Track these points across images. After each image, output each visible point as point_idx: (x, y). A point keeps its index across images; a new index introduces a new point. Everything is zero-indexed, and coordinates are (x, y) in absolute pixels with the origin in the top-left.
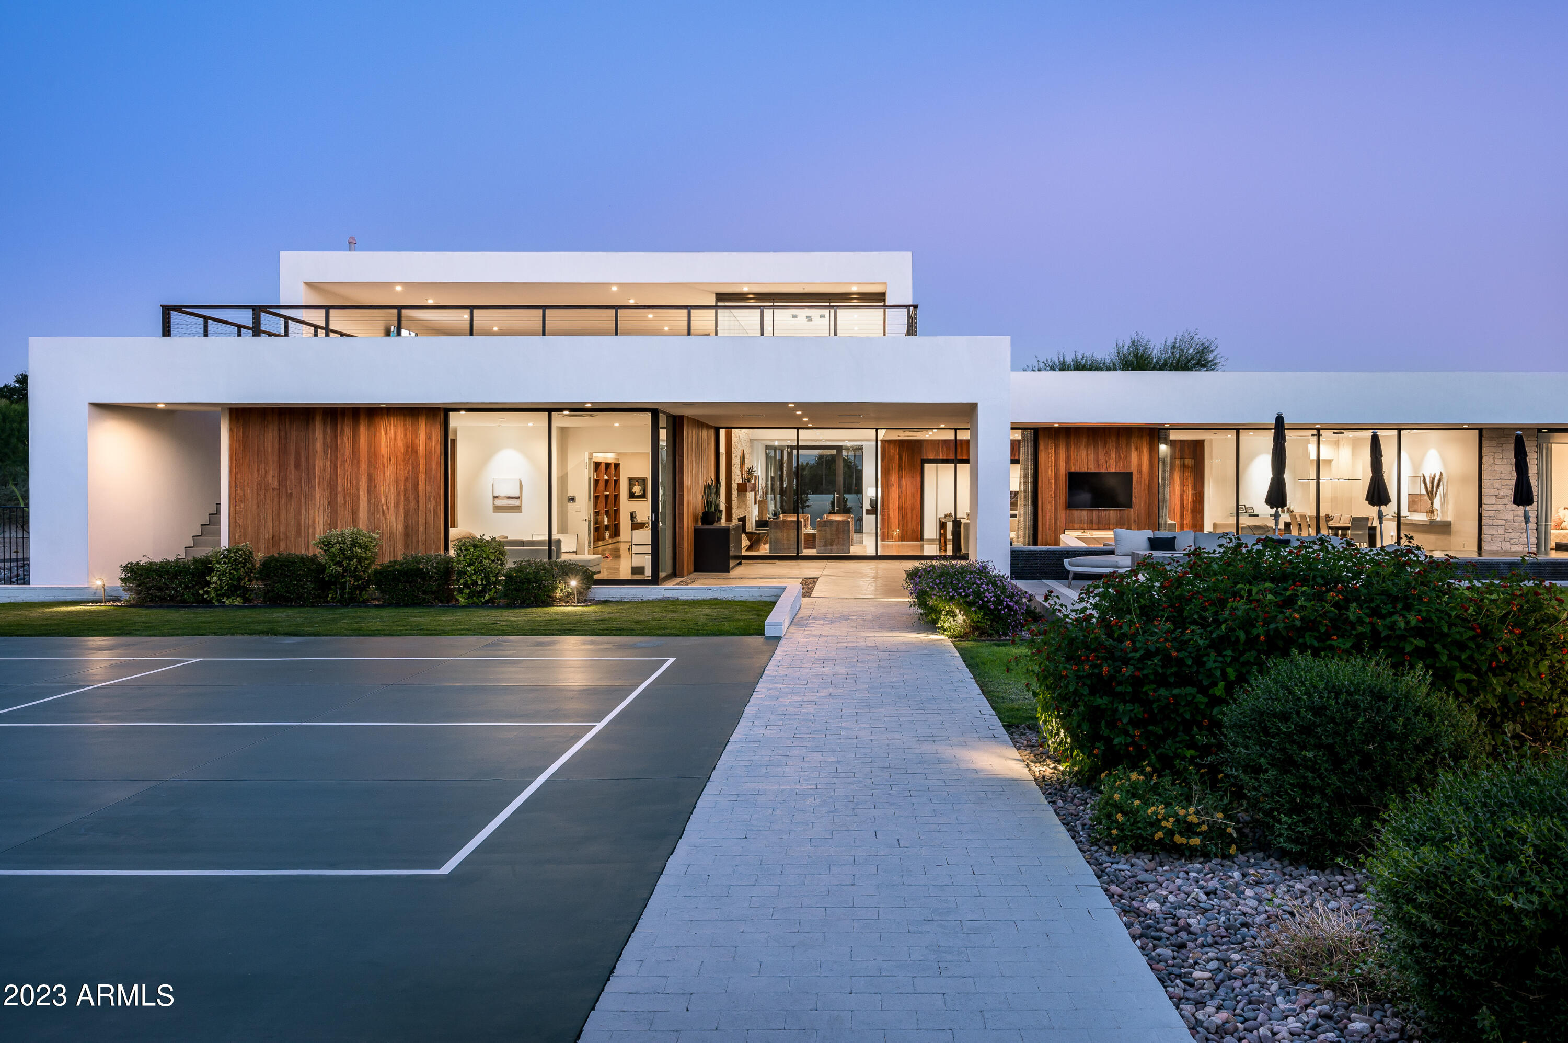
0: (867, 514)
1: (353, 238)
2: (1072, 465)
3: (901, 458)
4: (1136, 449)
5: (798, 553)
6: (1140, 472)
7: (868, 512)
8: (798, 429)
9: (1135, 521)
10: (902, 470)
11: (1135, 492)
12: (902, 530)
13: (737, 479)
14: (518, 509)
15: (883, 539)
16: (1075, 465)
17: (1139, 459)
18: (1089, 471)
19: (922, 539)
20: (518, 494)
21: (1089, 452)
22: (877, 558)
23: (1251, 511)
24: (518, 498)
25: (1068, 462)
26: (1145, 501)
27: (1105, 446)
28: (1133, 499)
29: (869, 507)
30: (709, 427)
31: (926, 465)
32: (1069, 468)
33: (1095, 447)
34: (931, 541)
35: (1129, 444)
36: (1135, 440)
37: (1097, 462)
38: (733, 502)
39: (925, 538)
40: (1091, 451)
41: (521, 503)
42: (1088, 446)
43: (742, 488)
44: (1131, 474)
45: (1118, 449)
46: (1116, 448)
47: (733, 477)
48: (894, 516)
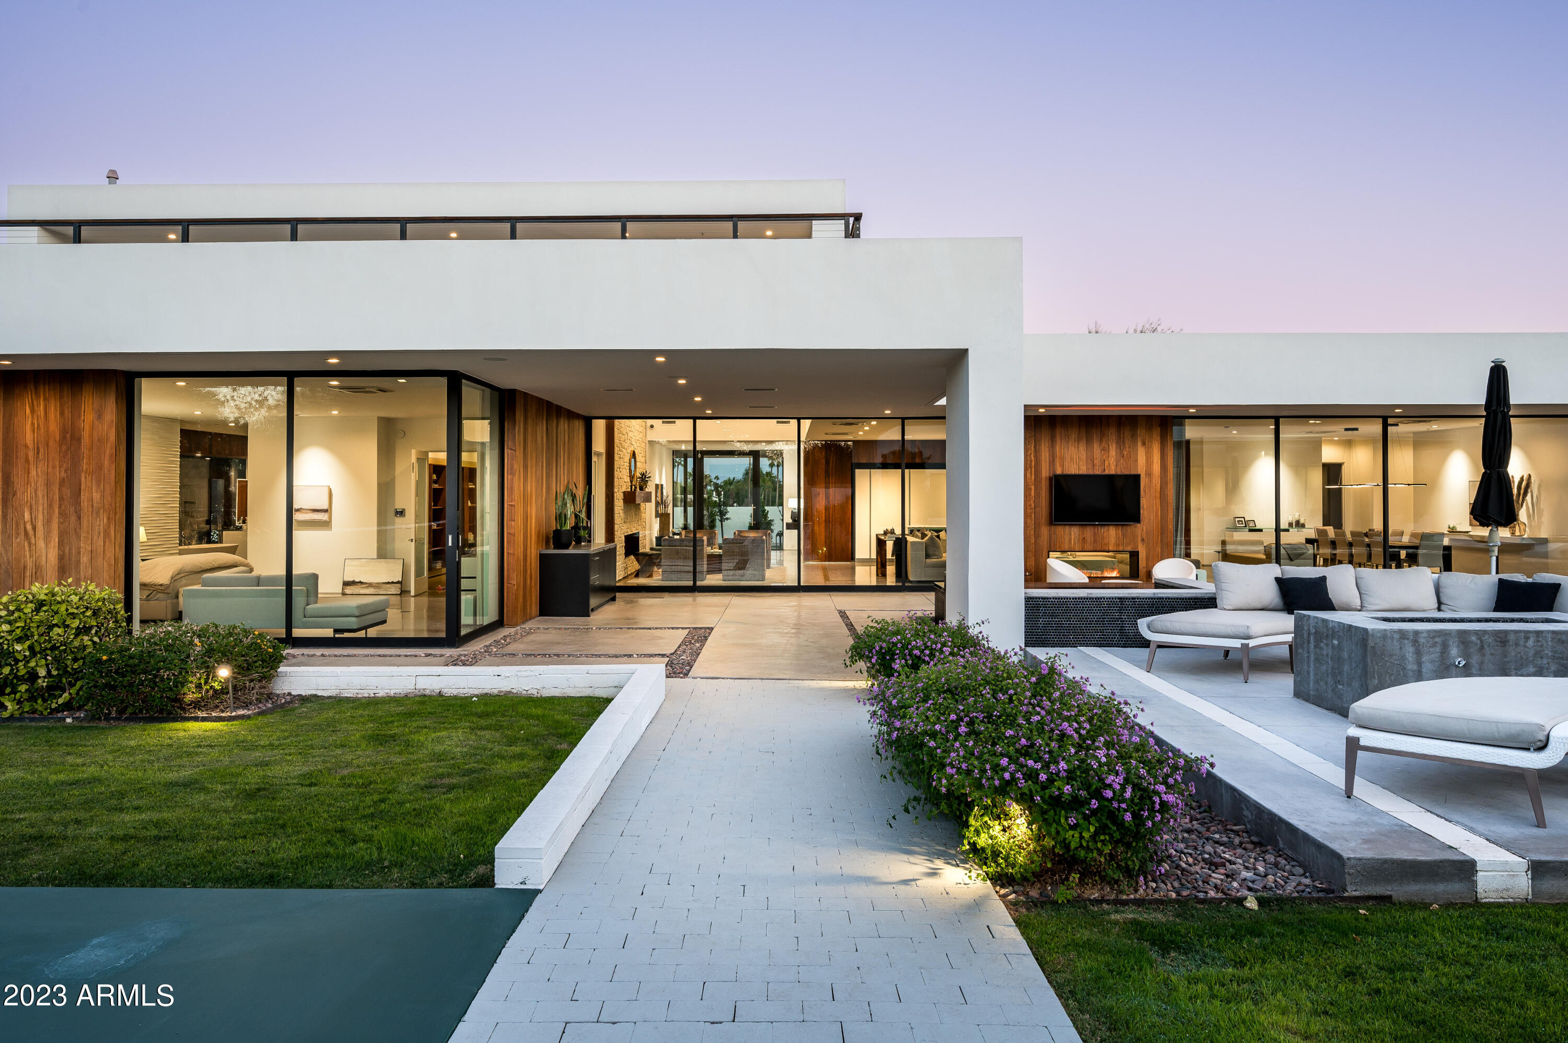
0: (788, 528)
1: (114, 172)
2: (1058, 465)
3: (827, 463)
4: (1144, 444)
5: (695, 581)
6: (1149, 474)
7: (789, 527)
8: (695, 419)
9: (1143, 540)
10: (829, 476)
11: (1144, 502)
12: (829, 549)
13: (622, 483)
14: (326, 525)
15: (806, 560)
16: (1062, 466)
17: (1147, 459)
18: (1081, 472)
19: (852, 558)
20: (326, 507)
21: (1081, 448)
22: (798, 589)
23: (1251, 524)
24: (326, 511)
25: (1052, 462)
26: (1157, 514)
27: (1101, 441)
28: (1142, 511)
29: (790, 521)
30: (571, 415)
31: (857, 471)
32: (1054, 470)
33: (1089, 441)
34: (865, 562)
35: (1134, 437)
36: (1141, 432)
37: (1091, 460)
38: (616, 516)
39: (856, 557)
40: (1082, 447)
41: (330, 517)
42: (1079, 440)
43: (630, 499)
44: (1137, 477)
45: (1120, 443)
46: (1117, 443)
47: (616, 483)
48: (820, 531)
